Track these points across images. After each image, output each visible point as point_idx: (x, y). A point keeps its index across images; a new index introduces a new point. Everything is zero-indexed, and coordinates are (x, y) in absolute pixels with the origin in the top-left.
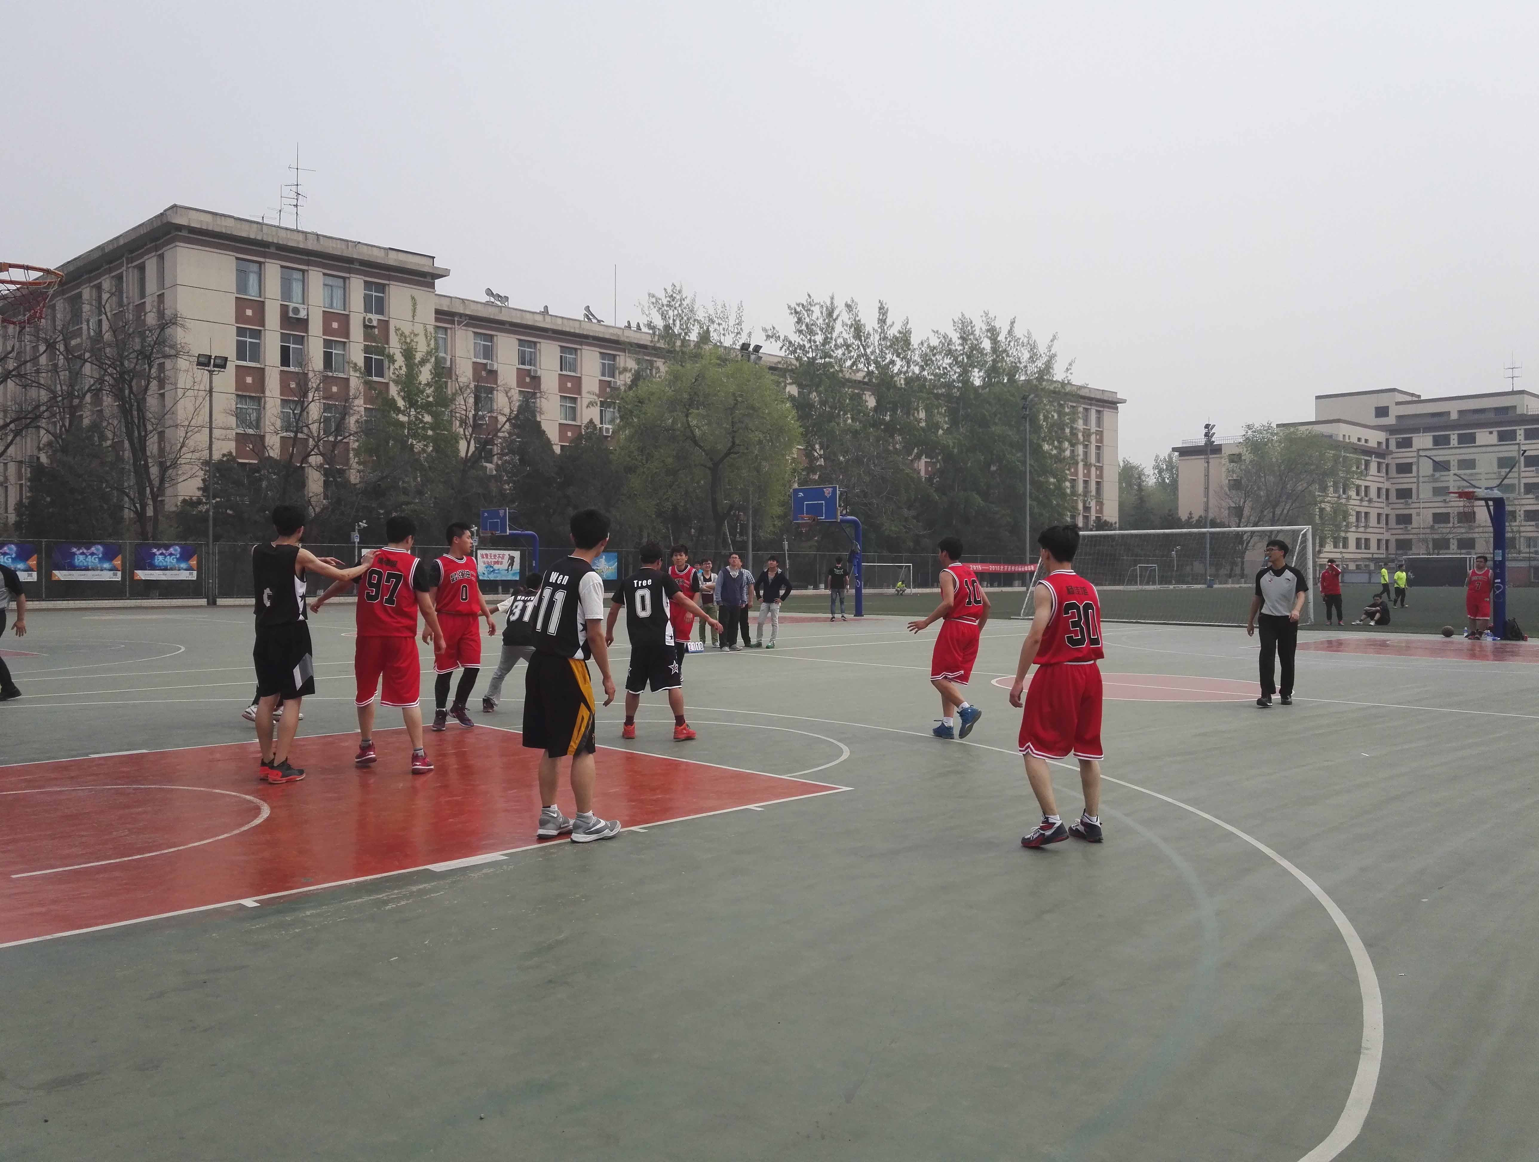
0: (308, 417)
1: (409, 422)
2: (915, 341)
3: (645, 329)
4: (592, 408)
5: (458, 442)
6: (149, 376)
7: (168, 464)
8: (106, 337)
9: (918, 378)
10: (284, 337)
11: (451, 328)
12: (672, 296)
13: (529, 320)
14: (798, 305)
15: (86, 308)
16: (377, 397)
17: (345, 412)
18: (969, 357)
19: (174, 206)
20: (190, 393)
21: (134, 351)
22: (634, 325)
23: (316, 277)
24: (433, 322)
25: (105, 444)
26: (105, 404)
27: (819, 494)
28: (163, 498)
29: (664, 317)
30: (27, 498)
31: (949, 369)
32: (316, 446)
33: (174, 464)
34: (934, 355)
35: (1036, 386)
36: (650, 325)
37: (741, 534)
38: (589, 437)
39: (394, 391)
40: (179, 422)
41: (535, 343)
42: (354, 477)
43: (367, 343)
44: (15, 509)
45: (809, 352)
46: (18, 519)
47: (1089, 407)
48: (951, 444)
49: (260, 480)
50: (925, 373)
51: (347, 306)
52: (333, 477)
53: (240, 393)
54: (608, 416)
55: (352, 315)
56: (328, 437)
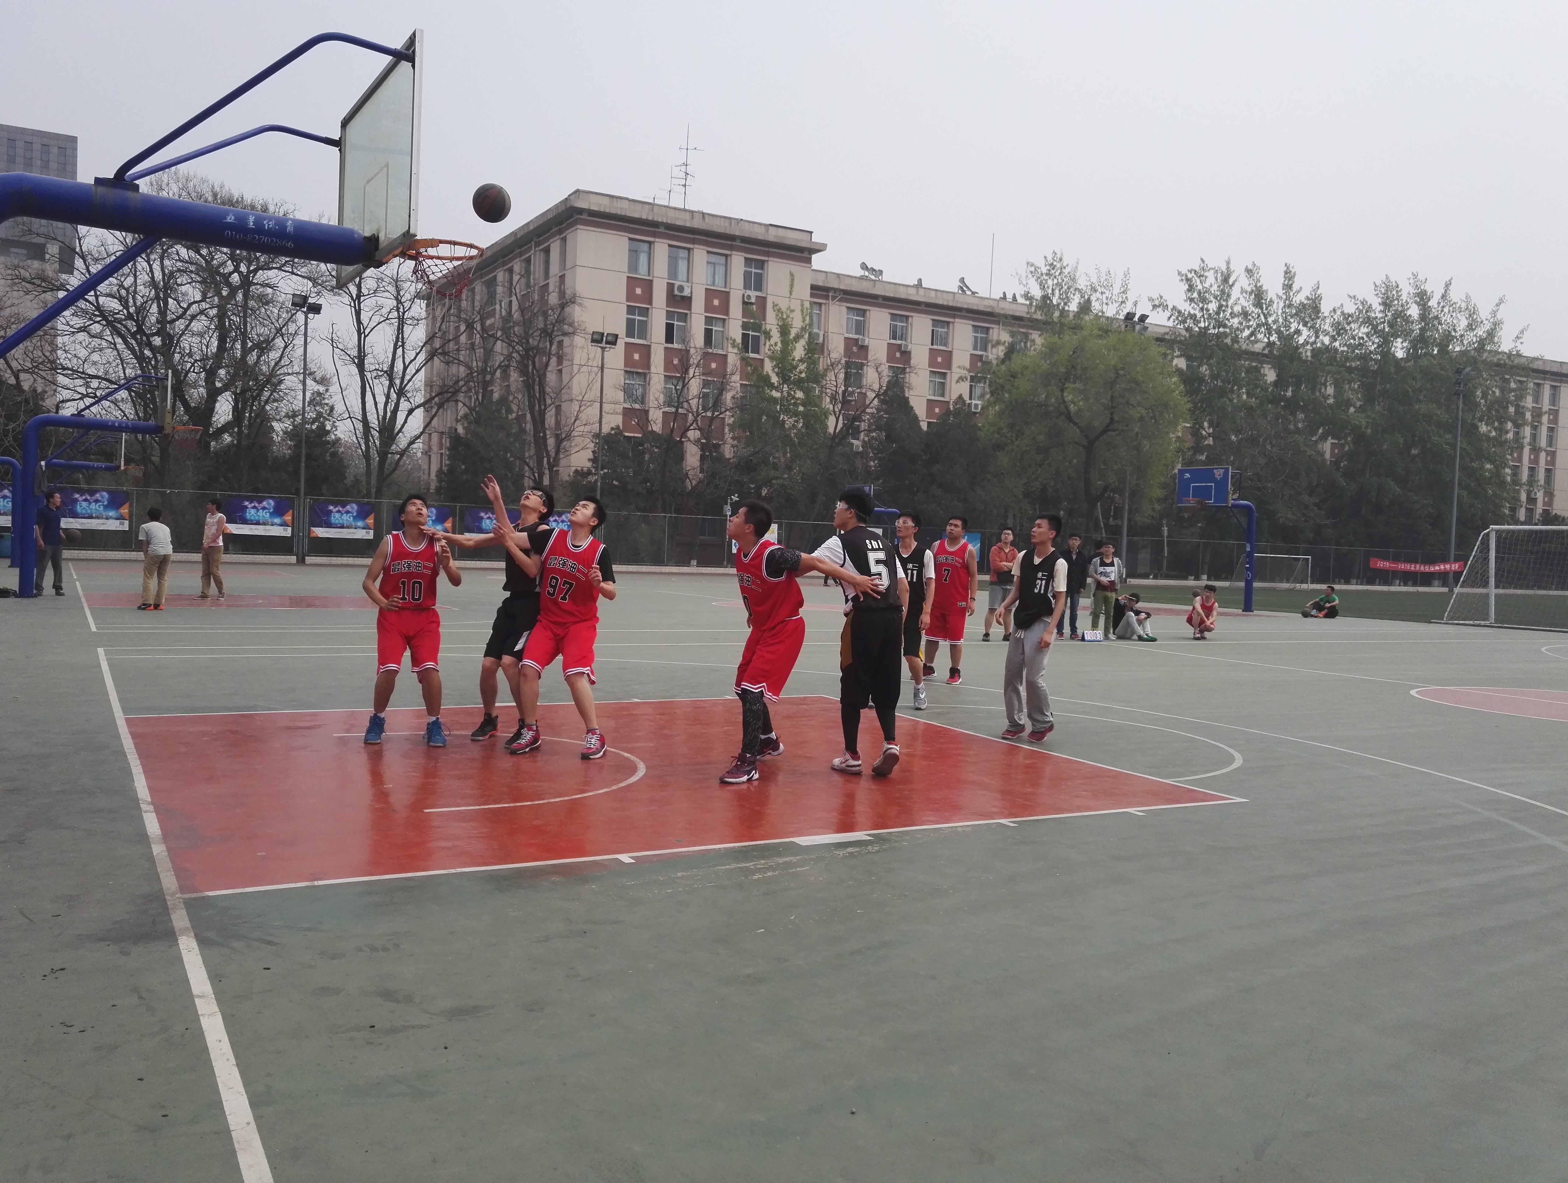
0: (688, 392)
1: (782, 398)
2: (1325, 308)
3: (1021, 300)
4: (962, 383)
5: (827, 418)
6: (550, 353)
7: (563, 436)
8: (515, 316)
9: (1327, 349)
10: (669, 315)
11: (825, 304)
12: (1052, 264)
13: (902, 294)
14: (1190, 271)
15: (500, 290)
16: (753, 373)
17: (722, 390)
18: (1391, 325)
19: (577, 191)
20: (584, 369)
21: (538, 329)
22: (1009, 297)
23: (700, 254)
24: (809, 298)
25: (510, 417)
26: (512, 379)
27: (1209, 476)
28: (558, 468)
29: (1043, 287)
30: (446, 465)
31: (1366, 339)
32: (695, 420)
33: (569, 436)
34: (1349, 324)
35: (1473, 357)
36: (1027, 296)
37: (1115, 518)
38: (957, 413)
39: (768, 367)
40: (574, 396)
41: (907, 317)
42: (728, 452)
43: (745, 320)
44: (436, 476)
45: (1200, 322)
46: (438, 484)
47: (1543, 382)
48: (1364, 423)
49: (644, 453)
50: (1337, 344)
51: (728, 284)
52: (710, 452)
53: (628, 369)
54: (978, 391)
55: (732, 292)
56: (706, 412)
